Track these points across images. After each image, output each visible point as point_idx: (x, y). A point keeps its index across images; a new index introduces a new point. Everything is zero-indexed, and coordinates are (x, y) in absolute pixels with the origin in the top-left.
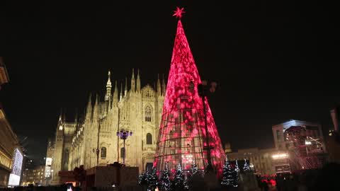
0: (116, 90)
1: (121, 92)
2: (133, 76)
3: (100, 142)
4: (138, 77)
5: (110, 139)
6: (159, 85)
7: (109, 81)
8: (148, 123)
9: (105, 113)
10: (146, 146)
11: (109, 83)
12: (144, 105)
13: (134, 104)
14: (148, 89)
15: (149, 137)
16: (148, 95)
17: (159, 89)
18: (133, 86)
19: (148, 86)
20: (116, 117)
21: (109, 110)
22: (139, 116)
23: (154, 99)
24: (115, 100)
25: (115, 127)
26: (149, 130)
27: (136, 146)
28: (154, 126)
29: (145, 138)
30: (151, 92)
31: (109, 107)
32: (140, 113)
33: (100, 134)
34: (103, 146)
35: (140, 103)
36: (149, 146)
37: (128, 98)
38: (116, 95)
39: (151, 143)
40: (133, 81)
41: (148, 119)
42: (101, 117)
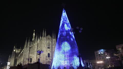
0: (37, 36)
1: (38, 37)
2: (43, 31)
3: (30, 56)
4: (45, 31)
5: (34, 55)
6: (53, 35)
7: (34, 33)
8: (49, 49)
9: (32, 45)
10: (47, 58)
11: (34, 34)
12: (47, 42)
13: (43, 42)
14: (49, 36)
15: (49, 54)
16: (49, 39)
17: (53, 37)
18: (43, 35)
20: (37, 46)
21: (34, 44)
22: (45, 47)
23: (51, 40)
24: (36, 40)
25: (36, 50)
26: (49, 52)
27: (44, 58)
28: (51, 50)
29: (47, 55)
30: (50, 37)
31: (34, 43)
32: (45, 45)
33: (30, 53)
35: (46, 42)
36: (49, 58)
37: (41, 39)
38: (36, 38)
40: (43, 33)
41: (49, 48)
42: (30, 47)
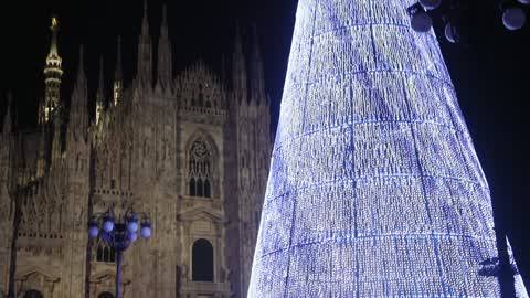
0: (81, 78)
1: (98, 91)
2: (145, 28)
3: (21, 270)
4: (164, 31)
5: (56, 263)
6: (240, 63)
7: (54, 51)
8: (199, 202)
9: (41, 163)
10: (189, 287)
11: (54, 59)
12: (185, 136)
13: (148, 132)
14: (200, 79)
15: (202, 251)
16: (199, 102)
17: (241, 79)
18: (144, 65)
19: (201, 69)
20: (84, 179)
21: (55, 155)
22: (166, 178)
23: (222, 115)
24: (77, 116)
25: (77, 208)
26: (202, 229)
28: (221, 213)
29: (187, 257)
30: (211, 89)
31: (56, 143)
32: (168, 165)
33: (22, 240)
34: (32, 285)
36: (203, 286)
37: (127, 107)
38: (79, 96)
39: (210, 278)
40: (144, 48)
41: (199, 189)
42: (23, 181)
